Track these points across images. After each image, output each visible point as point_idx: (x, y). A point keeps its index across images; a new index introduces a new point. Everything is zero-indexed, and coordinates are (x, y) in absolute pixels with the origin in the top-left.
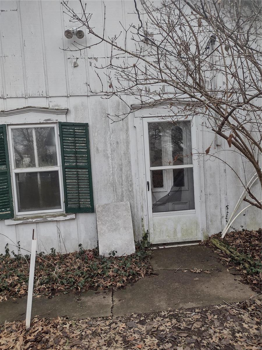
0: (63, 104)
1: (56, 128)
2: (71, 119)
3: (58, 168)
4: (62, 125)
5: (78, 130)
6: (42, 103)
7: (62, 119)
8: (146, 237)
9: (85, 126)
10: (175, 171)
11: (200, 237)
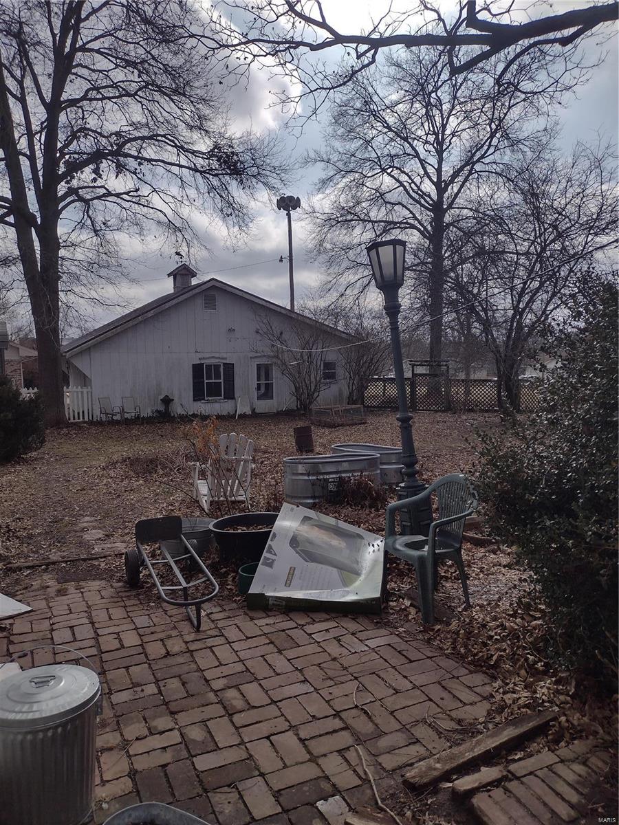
0: (225, 356)
1: (222, 365)
2: (227, 361)
3: (222, 381)
4: (224, 364)
5: (230, 366)
6: (217, 355)
7: (225, 362)
8: (254, 409)
9: (233, 364)
10: (266, 384)
11: (275, 411)
